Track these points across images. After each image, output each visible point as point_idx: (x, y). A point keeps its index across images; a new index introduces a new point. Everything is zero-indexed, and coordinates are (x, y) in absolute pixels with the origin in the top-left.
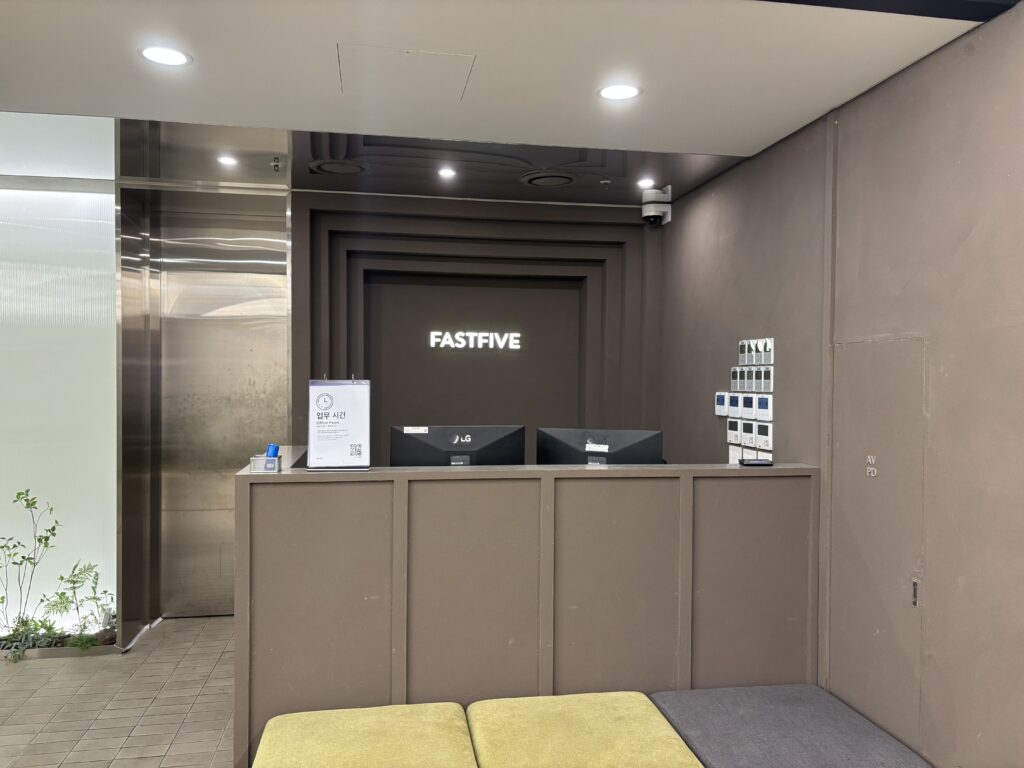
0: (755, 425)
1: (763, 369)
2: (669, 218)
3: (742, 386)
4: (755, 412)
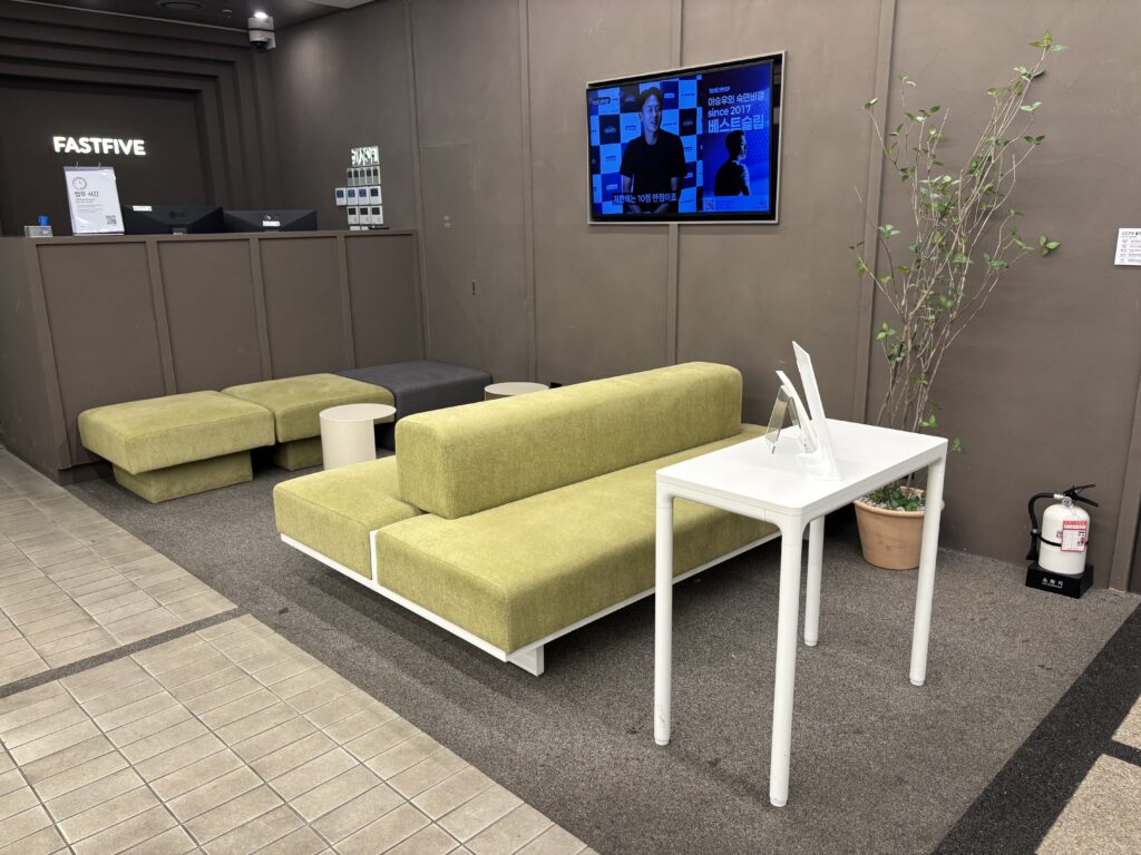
0: (369, 209)
1: (372, 169)
2: (273, 45)
3: (357, 182)
4: (368, 200)
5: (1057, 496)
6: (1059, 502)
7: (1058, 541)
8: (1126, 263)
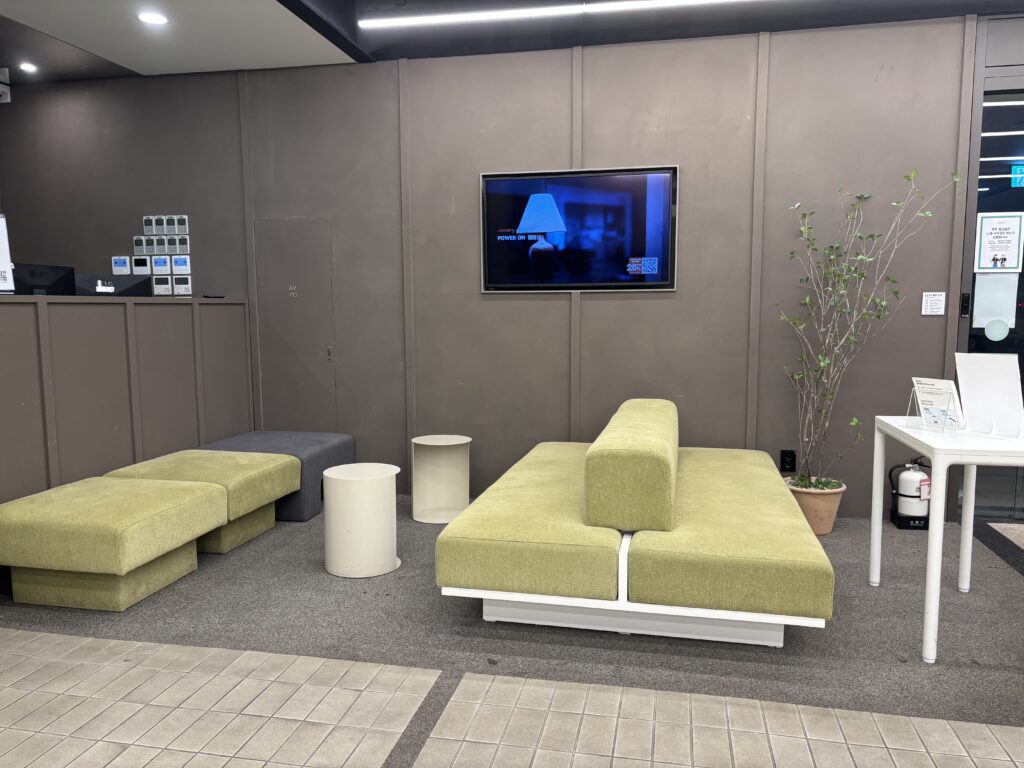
0: (170, 278)
2: (8, 99)
4: (170, 270)
5: (908, 466)
6: (909, 469)
7: (917, 494)
8: (928, 313)
